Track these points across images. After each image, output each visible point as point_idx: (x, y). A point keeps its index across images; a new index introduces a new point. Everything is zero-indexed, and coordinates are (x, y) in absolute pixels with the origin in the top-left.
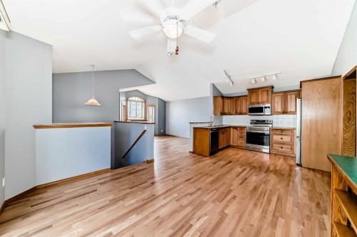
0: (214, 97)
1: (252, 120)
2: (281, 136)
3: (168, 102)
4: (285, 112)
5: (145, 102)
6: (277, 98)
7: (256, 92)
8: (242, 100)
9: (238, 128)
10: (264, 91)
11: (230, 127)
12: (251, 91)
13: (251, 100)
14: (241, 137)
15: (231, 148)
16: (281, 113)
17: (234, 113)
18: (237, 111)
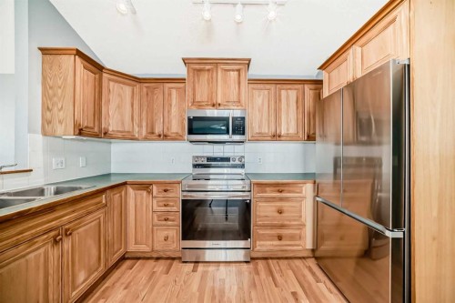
1: (197, 158)
4: (277, 136)
6: (259, 96)
7: (208, 70)
8: (174, 92)
9: (155, 188)
10: (232, 73)
11: (125, 184)
12: (197, 67)
13: (194, 94)
14: (166, 220)
15: (128, 263)
16: (269, 138)
17: (144, 133)
18: (153, 128)
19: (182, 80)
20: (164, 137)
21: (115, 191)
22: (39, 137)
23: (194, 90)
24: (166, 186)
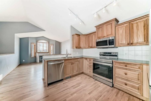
0: (73, 35)
1: (101, 53)
2: (125, 71)
3: (61, 42)
4: (130, 44)
5: (49, 43)
6: (121, 30)
7: (101, 27)
8: (93, 36)
9: (88, 59)
10: (109, 25)
11: (83, 58)
12: (98, 27)
13: (98, 35)
14: (90, 67)
15: (83, 74)
16: (126, 45)
17: (88, 47)
18: (89, 45)
19: (95, 32)
20: (92, 47)
21: (81, 59)
22: (72, 49)
23: (98, 34)
24: (90, 59)
